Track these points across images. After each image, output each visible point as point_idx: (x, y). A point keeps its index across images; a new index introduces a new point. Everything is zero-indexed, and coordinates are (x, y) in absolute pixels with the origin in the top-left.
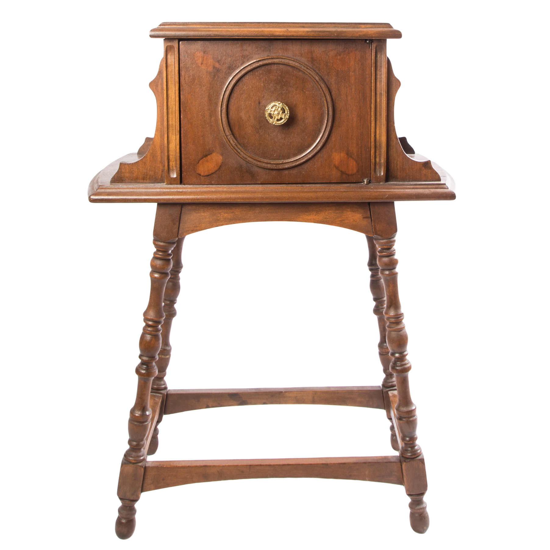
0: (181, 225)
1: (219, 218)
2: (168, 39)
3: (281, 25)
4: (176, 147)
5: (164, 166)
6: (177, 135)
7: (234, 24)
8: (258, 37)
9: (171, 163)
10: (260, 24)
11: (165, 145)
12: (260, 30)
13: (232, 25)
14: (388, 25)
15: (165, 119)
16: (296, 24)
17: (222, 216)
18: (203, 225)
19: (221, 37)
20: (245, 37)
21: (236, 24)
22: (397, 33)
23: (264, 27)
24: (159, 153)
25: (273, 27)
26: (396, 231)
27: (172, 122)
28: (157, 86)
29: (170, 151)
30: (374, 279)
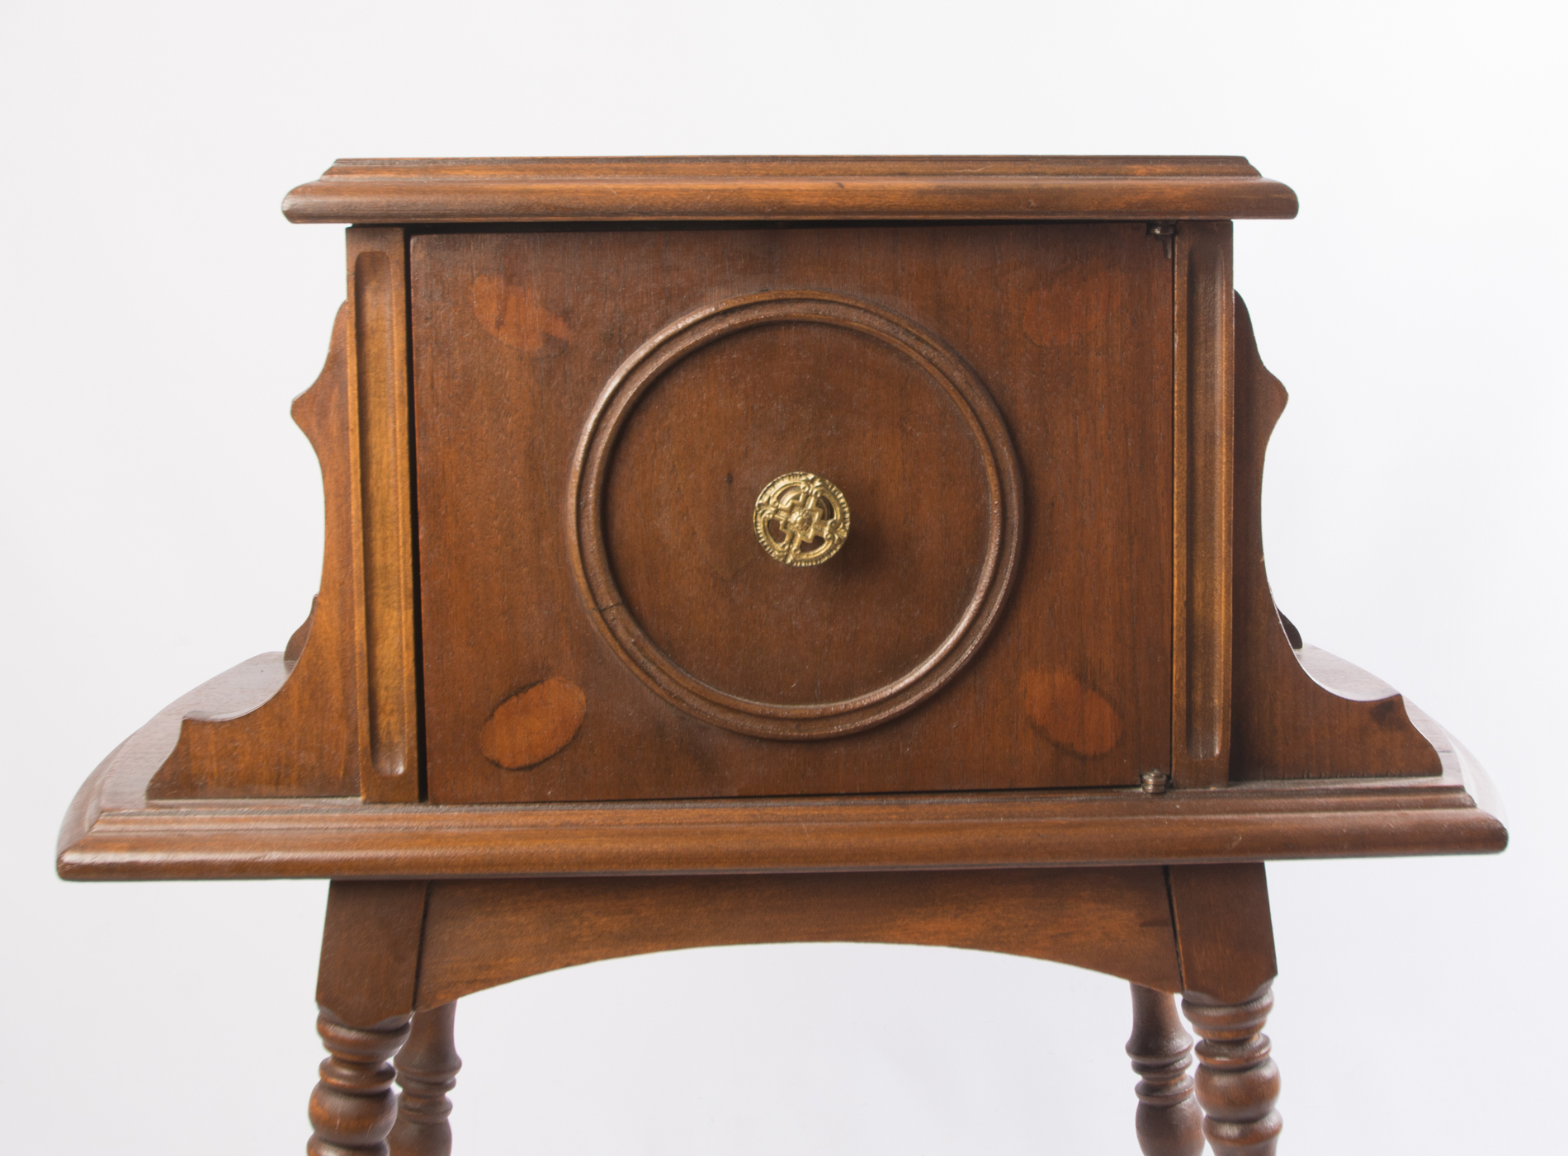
0: (427, 961)
1: (574, 934)
2: (364, 227)
3: (814, 167)
4: (401, 657)
5: (355, 732)
6: (406, 609)
7: (624, 166)
8: (724, 214)
9: (383, 721)
10: (731, 165)
11: (357, 650)
12: (730, 185)
13: (617, 170)
14: (1239, 165)
15: (357, 544)
16: (874, 165)
17: (586, 923)
18: (511, 960)
19: (573, 215)
20: (670, 214)
21: (633, 165)
22: (1276, 196)
23: (748, 175)
24: (335, 677)
25: (783, 175)
26: (1271, 971)
27: (384, 555)
28: (323, 414)
29: (379, 672)
30: (1156, 1102)
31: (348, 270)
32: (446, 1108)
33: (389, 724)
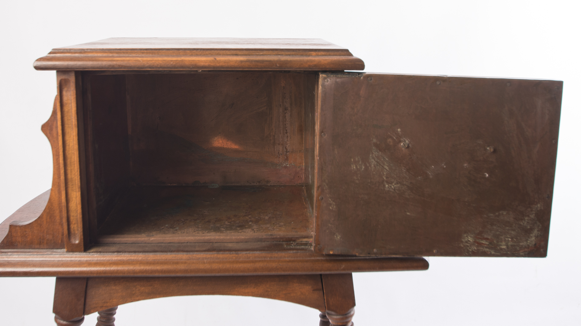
0: (88, 300)
1: (134, 292)
2: (61, 71)
3: (208, 52)
4: (77, 207)
5: (63, 229)
6: (78, 192)
7: (145, 51)
8: (177, 68)
9: (72, 226)
10: (180, 51)
11: (63, 205)
12: (179, 59)
13: (143, 53)
14: (346, 52)
15: (62, 171)
16: (227, 51)
17: (137, 289)
18: (114, 300)
19: (128, 68)
20: (159, 68)
21: (148, 51)
22: (358, 63)
23: (185, 55)
24: (57, 212)
25: (197, 55)
26: (354, 304)
27: (71, 175)
28: (51, 130)
29: (71, 211)
31: (57, 84)
32: (114, 320)
33: (74, 227)
